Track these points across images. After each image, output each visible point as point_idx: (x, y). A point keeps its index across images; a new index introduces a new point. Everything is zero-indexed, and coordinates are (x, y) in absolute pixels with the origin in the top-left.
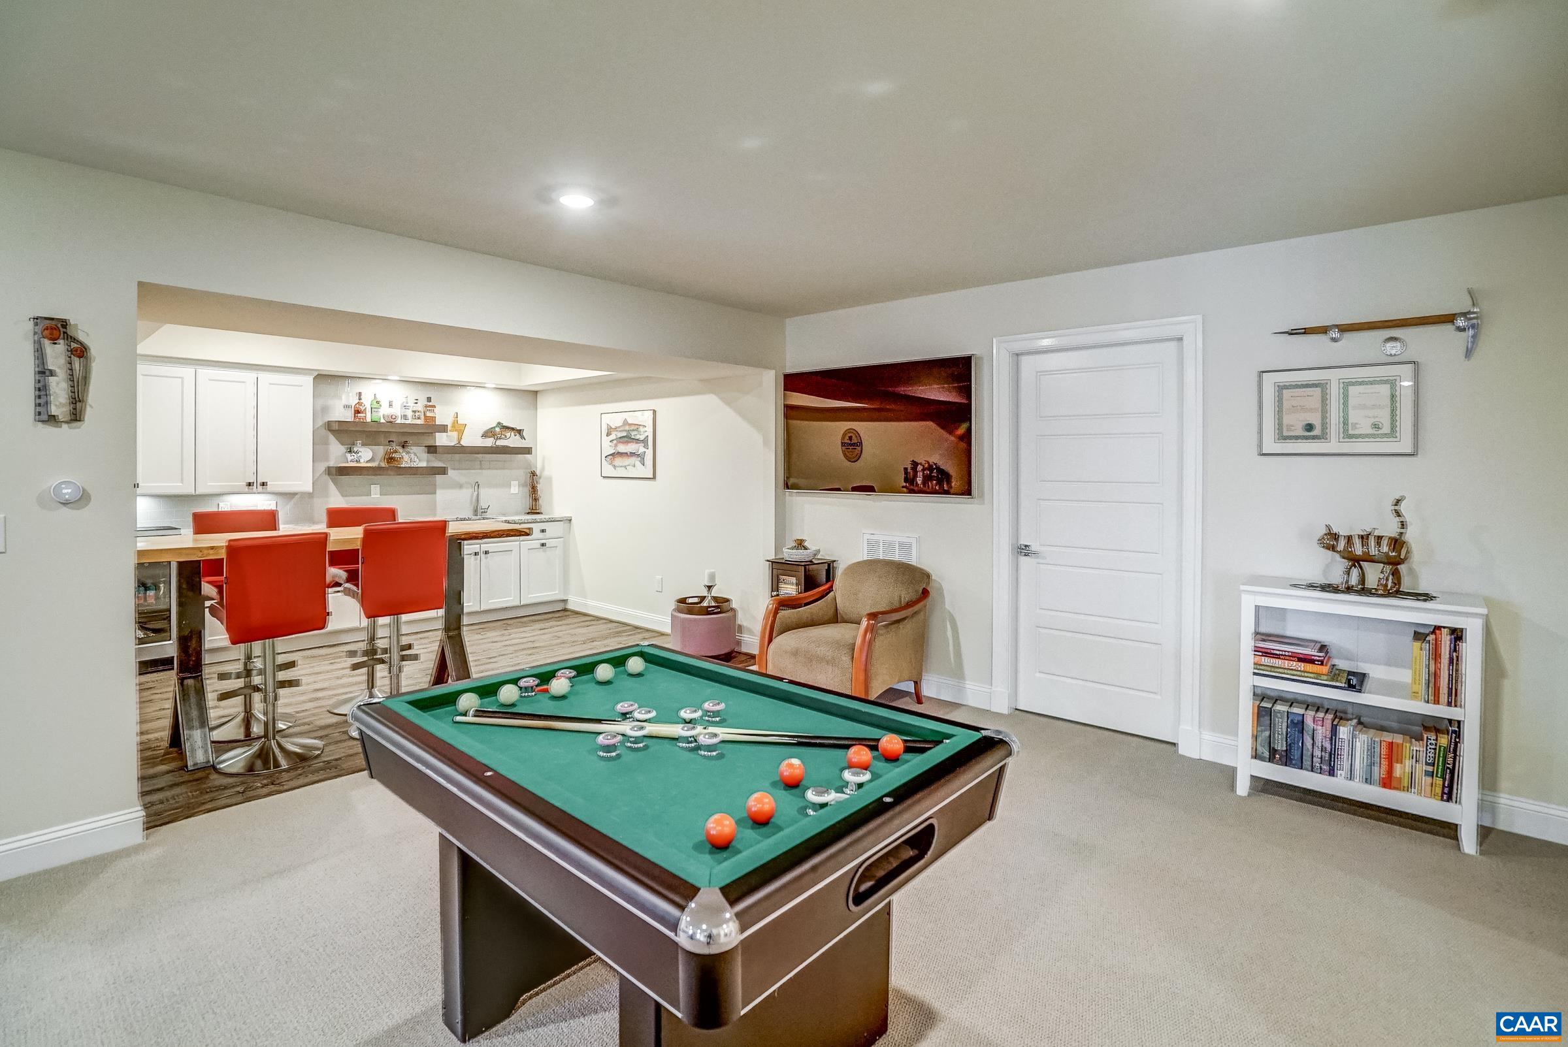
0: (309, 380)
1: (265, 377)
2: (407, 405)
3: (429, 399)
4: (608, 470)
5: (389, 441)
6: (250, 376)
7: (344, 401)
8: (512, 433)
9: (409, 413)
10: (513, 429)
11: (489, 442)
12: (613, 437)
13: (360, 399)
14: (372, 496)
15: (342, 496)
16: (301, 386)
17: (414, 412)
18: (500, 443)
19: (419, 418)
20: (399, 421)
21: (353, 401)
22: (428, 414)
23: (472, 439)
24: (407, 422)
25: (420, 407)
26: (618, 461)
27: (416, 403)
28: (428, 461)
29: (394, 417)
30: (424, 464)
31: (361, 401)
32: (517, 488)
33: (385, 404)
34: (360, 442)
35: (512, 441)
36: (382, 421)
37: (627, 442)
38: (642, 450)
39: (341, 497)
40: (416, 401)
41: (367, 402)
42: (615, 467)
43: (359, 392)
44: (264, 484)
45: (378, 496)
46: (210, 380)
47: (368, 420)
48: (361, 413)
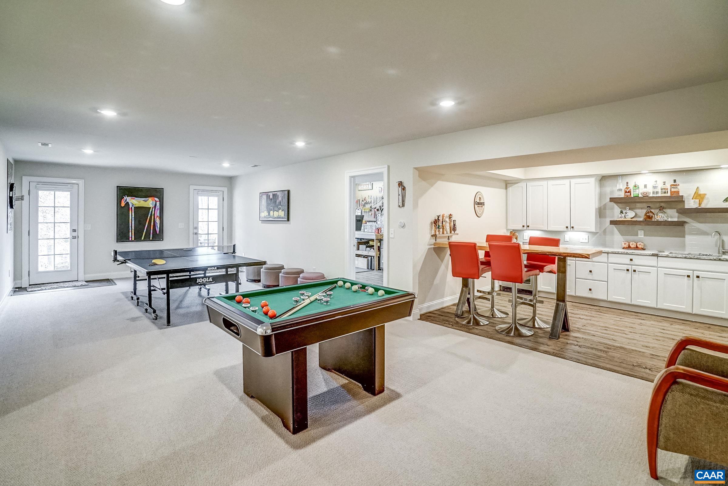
0: (593, 180)
1: (573, 181)
2: (655, 186)
3: (675, 181)
6: (567, 181)
7: (618, 188)
9: (659, 191)
13: (627, 186)
14: (639, 236)
15: (622, 235)
16: (589, 183)
17: (662, 189)
19: (665, 193)
20: (651, 195)
21: (624, 187)
22: (674, 190)
23: (715, 203)
24: (657, 195)
25: (668, 186)
27: (664, 184)
28: (678, 218)
29: (648, 193)
30: (676, 220)
31: (628, 187)
33: (641, 187)
34: (628, 208)
36: (640, 196)
39: (620, 236)
40: (664, 183)
41: (631, 186)
43: (627, 182)
44: (573, 227)
45: (643, 236)
46: (552, 185)
47: (632, 196)
48: (629, 192)
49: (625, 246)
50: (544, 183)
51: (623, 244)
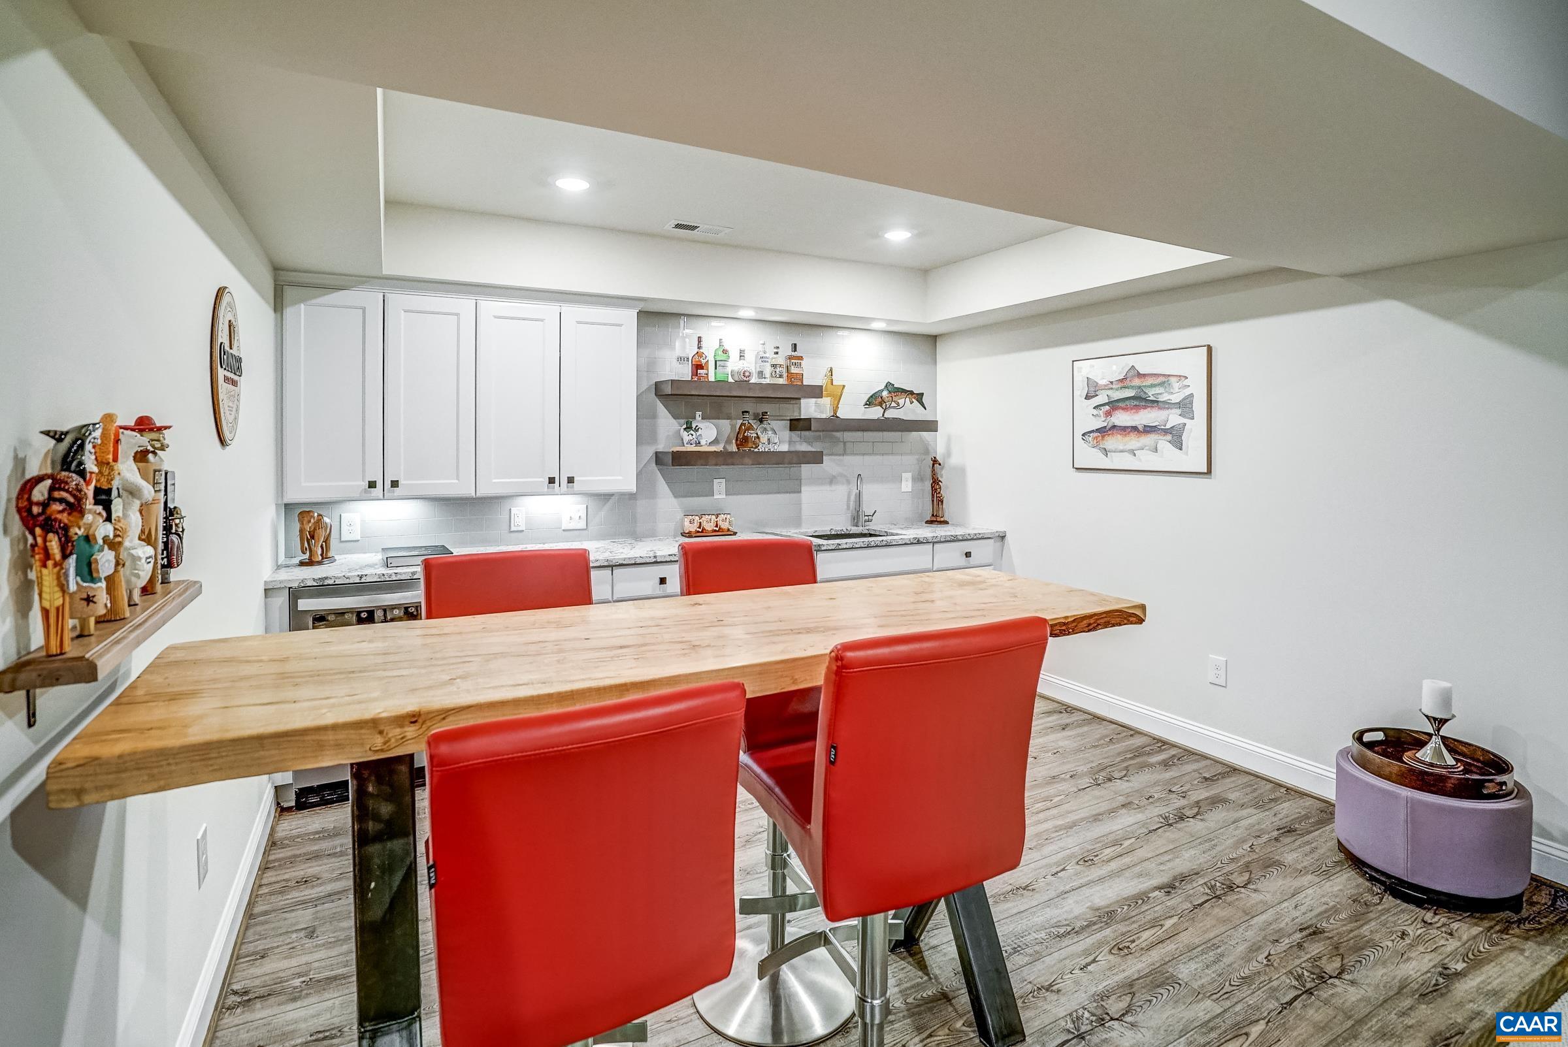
0: (629, 317)
1: (572, 312)
2: (765, 355)
3: (794, 348)
4: (1089, 455)
5: (743, 412)
6: (549, 310)
7: (678, 352)
8: (907, 399)
9: (768, 370)
10: (912, 393)
11: (875, 413)
12: (1102, 398)
13: (699, 348)
14: (715, 497)
15: (675, 497)
16: (620, 325)
17: (774, 366)
18: (891, 414)
19: (781, 376)
20: (753, 380)
21: (691, 351)
22: (794, 370)
23: (852, 408)
24: (764, 381)
25: (781, 359)
26: (1111, 442)
27: (777, 353)
28: (790, 442)
29: (747, 374)
30: (784, 448)
31: (702, 350)
32: (910, 484)
33: (734, 355)
34: (701, 413)
35: (908, 411)
36: (730, 380)
37: (1137, 408)
38: (1173, 418)
39: (673, 499)
40: (776, 350)
41: (710, 352)
42: (1106, 452)
43: (699, 338)
44: (571, 480)
45: (724, 496)
46: (495, 317)
47: (712, 378)
48: (702, 368)
49: (694, 528)
50: (464, 305)
51: (687, 523)
